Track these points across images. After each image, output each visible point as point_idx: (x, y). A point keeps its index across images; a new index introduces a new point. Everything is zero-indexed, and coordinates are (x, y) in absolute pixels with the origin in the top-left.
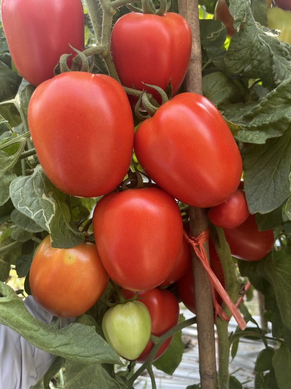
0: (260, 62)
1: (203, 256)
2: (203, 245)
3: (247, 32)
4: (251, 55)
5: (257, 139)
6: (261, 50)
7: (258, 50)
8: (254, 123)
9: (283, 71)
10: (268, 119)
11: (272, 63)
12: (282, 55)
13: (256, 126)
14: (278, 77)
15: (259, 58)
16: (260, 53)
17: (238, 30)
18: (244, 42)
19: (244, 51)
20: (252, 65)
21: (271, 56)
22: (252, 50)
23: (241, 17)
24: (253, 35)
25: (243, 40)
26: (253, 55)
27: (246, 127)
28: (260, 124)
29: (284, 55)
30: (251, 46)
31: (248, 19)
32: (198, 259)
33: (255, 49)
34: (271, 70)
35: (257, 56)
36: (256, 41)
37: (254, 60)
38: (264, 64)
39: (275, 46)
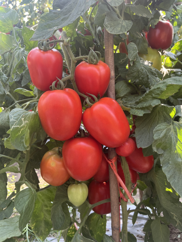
0: (143, 78)
1: (114, 168)
2: (114, 163)
3: (136, 65)
4: (138, 75)
5: (139, 114)
6: (143, 73)
7: (142, 73)
8: (139, 106)
9: (154, 82)
10: (145, 105)
11: (148, 79)
12: (153, 75)
13: (139, 107)
14: (151, 85)
15: (142, 76)
16: (143, 74)
17: (132, 65)
18: (135, 69)
19: (135, 73)
20: (139, 79)
21: (148, 76)
22: (138, 73)
23: (133, 59)
24: (139, 66)
25: (135, 68)
26: (139, 75)
27: (136, 108)
28: (141, 107)
29: (154, 75)
30: (138, 71)
31: (136, 59)
32: (112, 170)
33: (140, 73)
34: (148, 82)
35: (141, 75)
36: (140, 69)
37: (140, 77)
38: (144, 79)
39: (150, 71)
